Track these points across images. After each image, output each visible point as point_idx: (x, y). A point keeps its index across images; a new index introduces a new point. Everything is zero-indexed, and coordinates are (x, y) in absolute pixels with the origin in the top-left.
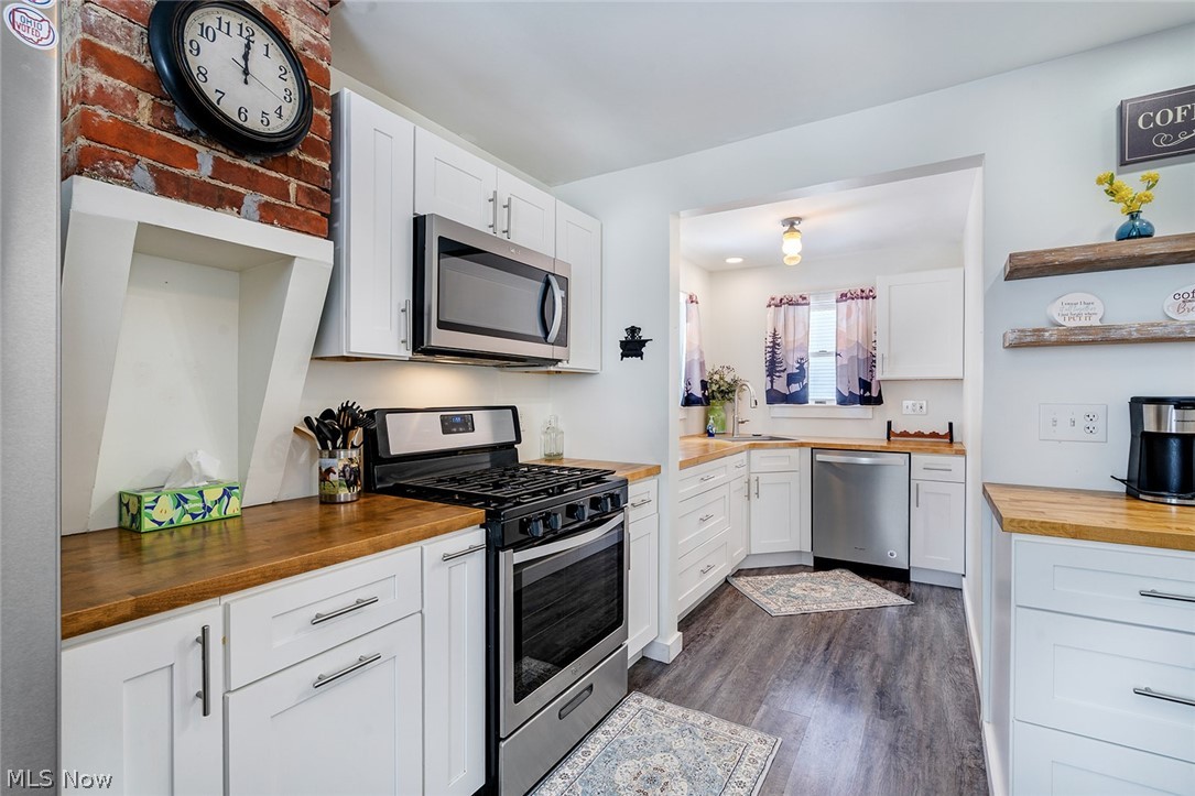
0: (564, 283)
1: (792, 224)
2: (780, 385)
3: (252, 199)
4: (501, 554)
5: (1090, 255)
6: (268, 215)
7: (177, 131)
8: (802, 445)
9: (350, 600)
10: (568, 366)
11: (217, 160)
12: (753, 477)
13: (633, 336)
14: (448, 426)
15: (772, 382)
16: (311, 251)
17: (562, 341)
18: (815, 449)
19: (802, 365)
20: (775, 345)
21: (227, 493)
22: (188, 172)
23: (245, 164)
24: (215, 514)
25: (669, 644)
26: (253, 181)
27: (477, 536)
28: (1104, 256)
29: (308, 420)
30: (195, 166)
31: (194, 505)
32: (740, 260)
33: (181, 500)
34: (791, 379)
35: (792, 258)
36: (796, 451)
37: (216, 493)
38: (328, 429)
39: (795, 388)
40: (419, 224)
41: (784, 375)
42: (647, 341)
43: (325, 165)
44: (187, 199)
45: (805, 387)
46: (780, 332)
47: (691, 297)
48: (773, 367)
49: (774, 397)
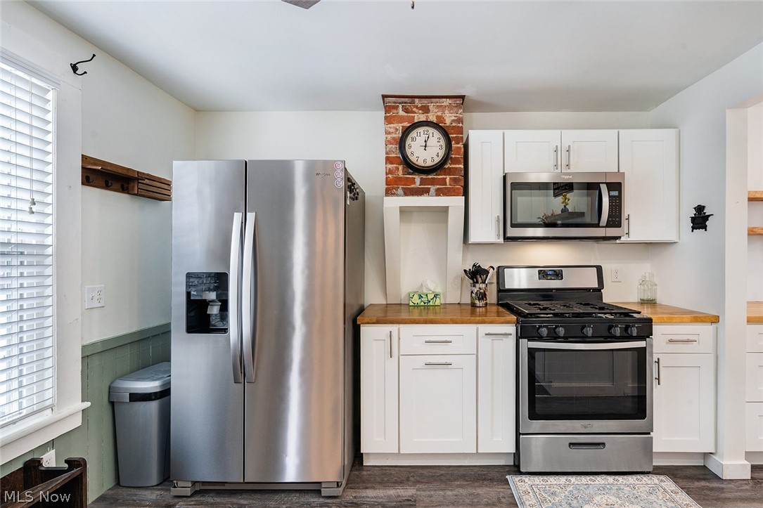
0: (616, 187)
3: (433, 188)
4: (522, 340)
6: (439, 193)
7: (409, 174)
10: (629, 239)
11: (421, 178)
13: (700, 213)
14: (544, 276)
16: (456, 202)
17: (615, 224)
21: (436, 296)
22: (413, 186)
23: (430, 177)
24: (431, 303)
26: (433, 182)
29: (465, 271)
30: (414, 183)
31: (425, 299)
33: (421, 297)
37: (431, 296)
42: (709, 216)
43: (462, 166)
44: (413, 195)
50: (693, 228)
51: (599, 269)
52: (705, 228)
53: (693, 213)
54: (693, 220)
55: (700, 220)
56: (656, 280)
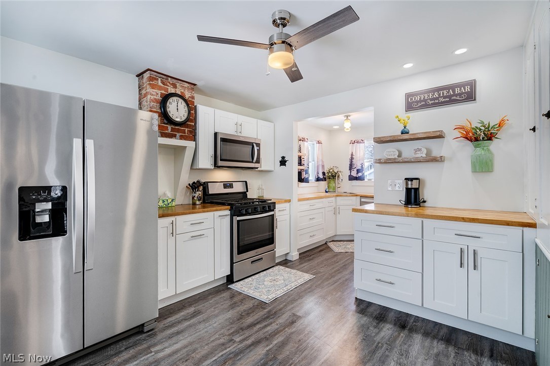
0: (258, 145)
1: (347, 117)
2: (354, 174)
3: (178, 135)
4: (234, 217)
5: (391, 139)
6: (182, 138)
7: (164, 123)
8: (357, 196)
9: (198, 221)
10: (261, 169)
11: (172, 128)
12: (338, 207)
13: (283, 159)
14: (225, 186)
15: (351, 172)
16: (190, 144)
17: (258, 161)
18: (362, 197)
19: (362, 166)
20: (352, 158)
21: (172, 200)
22: (166, 131)
23: (177, 127)
24: (170, 205)
25: (293, 254)
26: (178, 131)
27: (228, 212)
28: (394, 139)
29: (189, 184)
30: (168, 130)
31: (166, 203)
32: (338, 127)
33: (164, 201)
34: (358, 171)
35: (348, 129)
36: (355, 197)
37: (170, 200)
38: (194, 186)
39: (360, 174)
40: (216, 134)
41: (355, 170)
42: (287, 161)
43: (193, 124)
44: (166, 137)
45: (363, 174)
46: (354, 154)
47: (318, 141)
48: (351, 167)
49: (351, 178)
50: (281, 165)
51: (246, 182)
52: (285, 165)
53: (280, 159)
54: (281, 162)
55: (283, 162)
56: (263, 187)
